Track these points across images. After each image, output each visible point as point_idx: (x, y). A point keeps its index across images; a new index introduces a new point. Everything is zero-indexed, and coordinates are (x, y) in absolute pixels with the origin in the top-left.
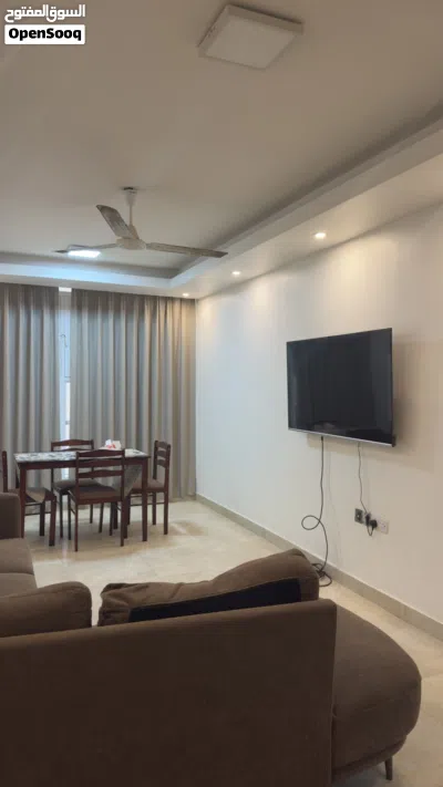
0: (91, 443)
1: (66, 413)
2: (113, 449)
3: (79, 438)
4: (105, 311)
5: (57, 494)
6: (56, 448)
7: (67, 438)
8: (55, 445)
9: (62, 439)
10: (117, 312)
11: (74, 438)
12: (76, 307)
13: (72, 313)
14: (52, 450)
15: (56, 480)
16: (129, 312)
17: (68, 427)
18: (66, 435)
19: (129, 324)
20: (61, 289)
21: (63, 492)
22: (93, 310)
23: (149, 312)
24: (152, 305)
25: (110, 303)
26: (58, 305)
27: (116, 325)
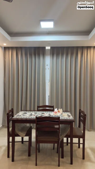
0: (53, 107)
10: (67, 54)
12: (52, 55)
13: (50, 57)
16: (72, 54)
19: (72, 59)
23: (80, 53)
24: (82, 50)
25: (64, 52)
26: (45, 54)
27: (67, 60)
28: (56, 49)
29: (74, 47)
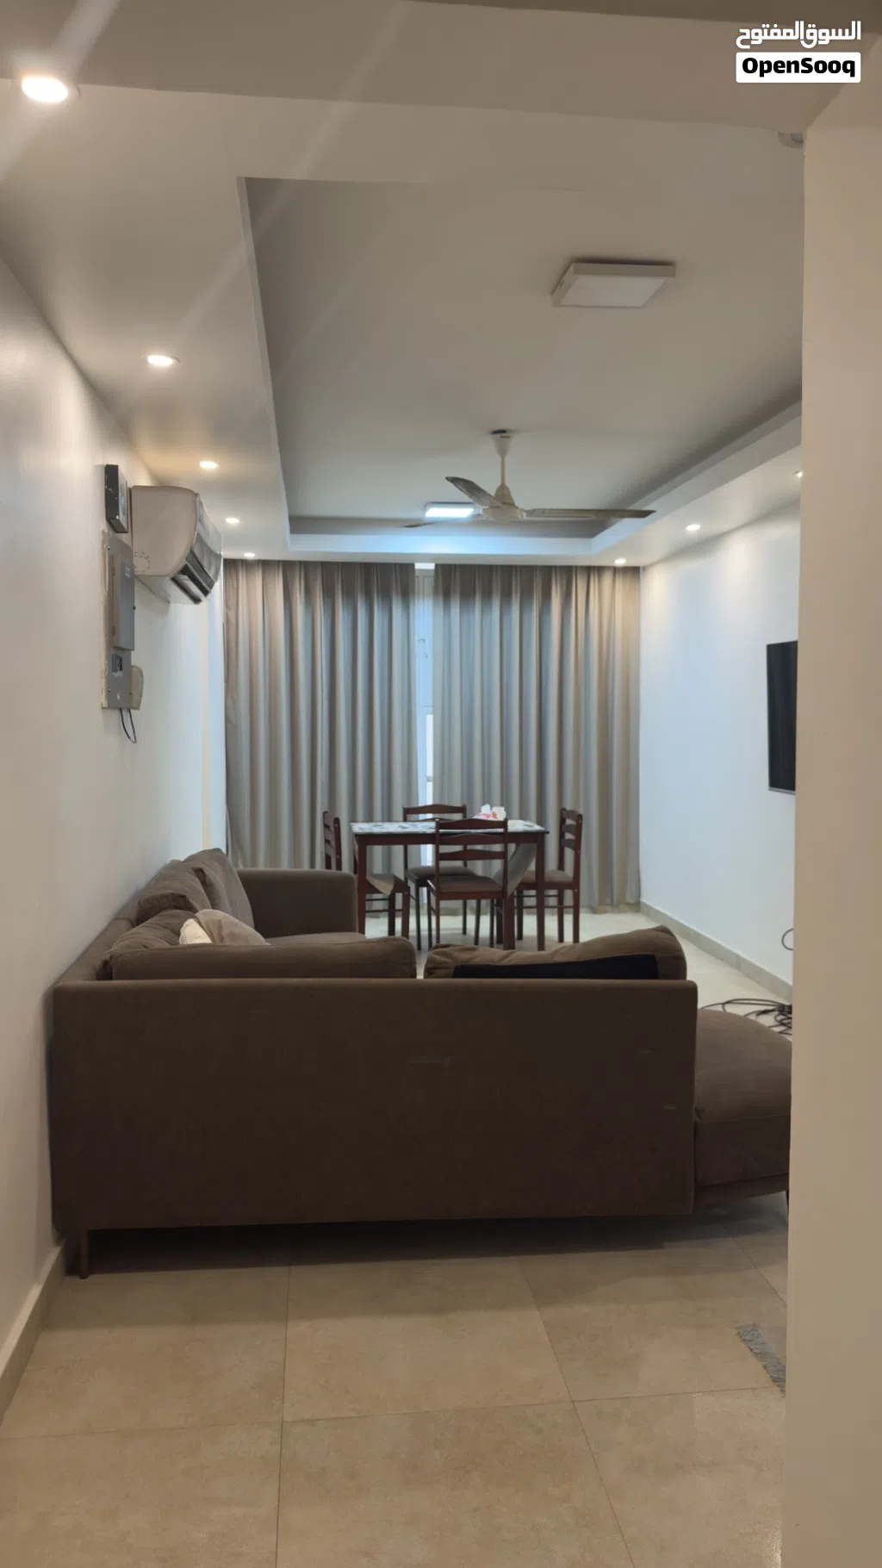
0: (462, 810)
1: (427, 764)
2: (491, 819)
3: (446, 803)
4: (487, 595)
5: (412, 886)
6: (410, 817)
7: (429, 802)
8: (410, 812)
9: (421, 804)
10: (506, 596)
11: (437, 803)
12: (441, 598)
13: (435, 605)
14: (405, 820)
15: (411, 866)
16: (526, 595)
17: (430, 786)
18: (427, 797)
19: (526, 618)
20: (418, 566)
21: (421, 882)
22: (467, 596)
23: (559, 594)
24: (565, 582)
25: (494, 584)
26: (414, 592)
27: (505, 618)
28: (458, 574)
29: (536, 566)
